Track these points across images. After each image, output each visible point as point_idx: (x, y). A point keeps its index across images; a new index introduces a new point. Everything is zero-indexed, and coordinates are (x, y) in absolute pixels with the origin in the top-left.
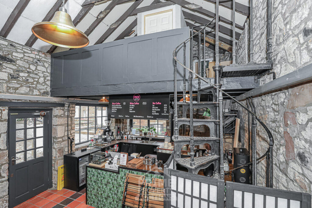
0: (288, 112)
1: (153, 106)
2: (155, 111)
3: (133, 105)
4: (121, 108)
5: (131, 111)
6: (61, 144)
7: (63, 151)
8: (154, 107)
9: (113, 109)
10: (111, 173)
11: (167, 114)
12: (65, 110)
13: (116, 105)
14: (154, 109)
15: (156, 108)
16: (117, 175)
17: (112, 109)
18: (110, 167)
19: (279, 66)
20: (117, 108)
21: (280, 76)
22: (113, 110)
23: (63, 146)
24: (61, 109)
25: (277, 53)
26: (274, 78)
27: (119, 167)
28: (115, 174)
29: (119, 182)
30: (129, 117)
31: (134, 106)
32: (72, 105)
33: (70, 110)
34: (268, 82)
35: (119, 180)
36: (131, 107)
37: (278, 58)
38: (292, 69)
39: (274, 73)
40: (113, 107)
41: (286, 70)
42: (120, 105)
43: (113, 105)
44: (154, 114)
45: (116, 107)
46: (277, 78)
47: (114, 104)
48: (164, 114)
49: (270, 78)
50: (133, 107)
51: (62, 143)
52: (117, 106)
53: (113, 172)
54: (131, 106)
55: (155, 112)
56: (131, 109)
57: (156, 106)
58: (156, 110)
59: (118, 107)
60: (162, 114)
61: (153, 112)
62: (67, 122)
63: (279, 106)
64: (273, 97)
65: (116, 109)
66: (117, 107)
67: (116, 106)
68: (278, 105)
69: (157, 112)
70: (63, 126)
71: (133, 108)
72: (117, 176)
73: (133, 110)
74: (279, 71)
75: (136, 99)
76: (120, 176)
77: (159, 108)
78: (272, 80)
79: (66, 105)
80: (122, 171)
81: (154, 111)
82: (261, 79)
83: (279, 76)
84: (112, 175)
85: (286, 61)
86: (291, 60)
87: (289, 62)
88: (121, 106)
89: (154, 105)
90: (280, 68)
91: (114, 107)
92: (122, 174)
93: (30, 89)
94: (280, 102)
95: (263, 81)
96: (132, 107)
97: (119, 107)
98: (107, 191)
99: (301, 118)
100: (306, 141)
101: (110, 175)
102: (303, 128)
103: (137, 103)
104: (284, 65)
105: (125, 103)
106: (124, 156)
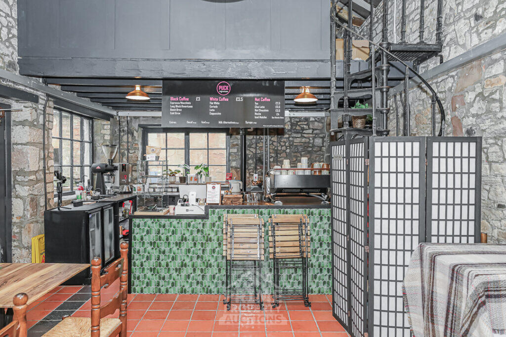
0: (456, 96)
1: (256, 104)
2: (260, 112)
3: (217, 102)
4: (192, 107)
5: (212, 112)
6: (33, 187)
7: (36, 205)
8: (257, 106)
9: (173, 110)
10: (190, 220)
11: (281, 118)
12: (39, 111)
13: (179, 101)
14: (257, 109)
15: (262, 107)
16: (203, 221)
17: (171, 110)
18: (187, 210)
19: (447, 48)
20: (183, 107)
21: (449, 59)
22: (172, 112)
23: (36, 193)
25: (446, 34)
26: (441, 62)
27: (207, 208)
28: (200, 221)
29: (208, 233)
30: (209, 123)
31: (219, 103)
33: (47, 112)
34: (432, 68)
35: (207, 230)
36: (212, 105)
37: (446, 39)
38: (461, 51)
39: (441, 57)
40: (172, 105)
41: (455, 52)
42: (188, 101)
43: (173, 101)
44: (257, 118)
45: (178, 105)
46: (444, 61)
47: (174, 99)
48: (276, 118)
49: (436, 63)
50: (217, 105)
51: (36, 186)
52: (182, 103)
53: (196, 217)
54: (212, 103)
55: (260, 114)
56: (213, 108)
57: (260, 103)
58: (262, 111)
59: (184, 105)
60: (273, 118)
61: (256, 114)
63: (446, 94)
64: (438, 84)
65: (179, 108)
66: (181, 105)
67: (179, 103)
68: (445, 92)
69: (263, 114)
70: (36, 146)
71: (217, 107)
72: (203, 224)
73: (216, 110)
74: (448, 54)
75: (221, 92)
76: (208, 222)
77: (266, 108)
78: (439, 64)
79: (40, 101)
80: (214, 213)
81: (257, 112)
82: (422, 65)
83: (447, 59)
84: (192, 224)
85: (457, 43)
86: (461, 43)
87: (459, 45)
88: (190, 103)
89: (257, 102)
90: (448, 51)
91: (174, 105)
92: (213, 218)
94: (447, 87)
95: (424, 67)
96: (215, 105)
97: (186, 105)
98: (181, 254)
99: (470, 97)
100: (473, 116)
101: (189, 225)
102: (471, 105)
103: (224, 99)
104: (453, 47)
105: (198, 99)
106: (214, 188)
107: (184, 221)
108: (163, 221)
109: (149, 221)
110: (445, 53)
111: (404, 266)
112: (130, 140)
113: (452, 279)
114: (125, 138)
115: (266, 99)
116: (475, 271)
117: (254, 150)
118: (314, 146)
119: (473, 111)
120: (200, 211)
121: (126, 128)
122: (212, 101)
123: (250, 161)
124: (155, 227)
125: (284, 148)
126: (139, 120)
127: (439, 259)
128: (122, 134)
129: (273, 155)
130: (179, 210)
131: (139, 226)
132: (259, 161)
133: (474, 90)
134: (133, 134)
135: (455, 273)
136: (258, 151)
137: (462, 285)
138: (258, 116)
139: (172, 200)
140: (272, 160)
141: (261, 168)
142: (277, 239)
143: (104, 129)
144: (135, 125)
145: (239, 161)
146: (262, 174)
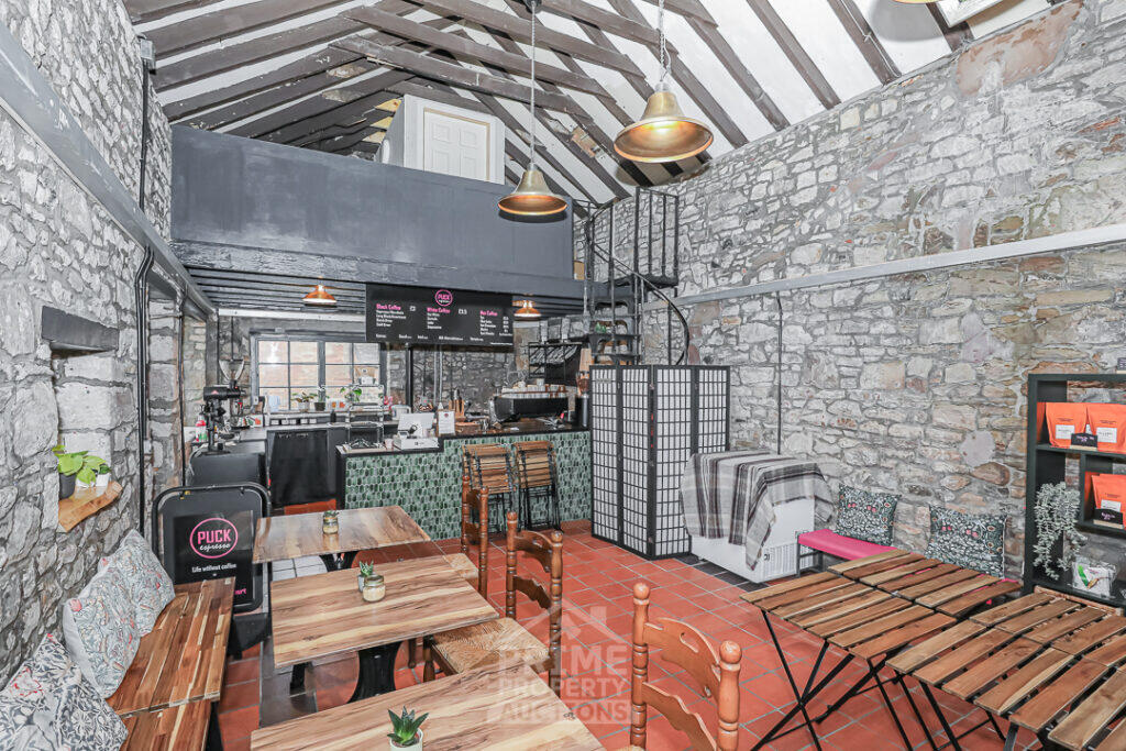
3: (435, 313)
4: (405, 317)
5: (430, 325)
6: (174, 424)
8: (483, 320)
10: (421, 455)
11: (509, 335)
14: (483, 324)
15: (488, 322)
16: (436, 455)
17: (378, 320)
18: (416, 444)
19: (683, 284)
20: (393, 317)
22: (379, 322)
23: (175, 433)
25: (681, 271)
26: (676, 294)
27: (440, 440)
28: (432, 455)
29: (442, 468)
30: (426, 338)
35: (441, 465)
39: (676, 289)
41: (692, 289)
42: (400, 311)
43: (381, 310)
44: (484, 333)
46: (679, 294)
47: (383, 308)
48: (504, 334)
49: (670, 293)
50: (437, 317)
53: (427, 451)
54: (430, 315)
55: (487, 330)
56: (430, 321)
57: (486, 318)
58: (489, 326)
59: (395, 315)
60: (501, 334)
65: (388, 319)
66: (391, 314)
67: (387, 312)
69: (490, 330)
71: (436, 319)
72: (437, 459)
73: (436, 323)
74: (683, 289)
75: (441, 301)
76: (443, 456)
77: (492, 324)
78: (673, 295)
80: (449, 445)
81: (483, 328)
83: (682, 293)
84: (423, 459)
85: (692, 281)
86: (697, 282)
87: (695, 283)
88: (402, 313)
89: (482, 316)
90: (684, 286)
92: (449, 450)
96: (434, 317)
97: (399, 315)
98: (410, 497)
99: (708, 330)
100: (711, 346)
101: (420, 460)
102: (709, 336)
103: (444, 310)
104: (689, 284)
105: (413, 308)
106: (446, 415)
107: (414, 457)
108: (387, 459)
109: (369, 460)
110: (680, 287)
111: (680, 475)
112: (236, 349)
113: (737, 475)
114: (227, 348)
115: (492, 313)
116: (757, 466)
117: (422, 367)
118: (495, 363)
119: (711, 342)
120: (433, 443)
121: (229, 334)
122: (431, 312)
123: (417, 381)
124: (377, 467)
125: (459, 364)
126: (252, 323)
127: (721, 463)
128: (222, 342)
129: (446, 373)
130: (407, 444)
131: (355, 467)
132: (429, 380)
133: (712, 324)
134: (240, 343)
135: (740, 471)
136: (428, 368)
137: (746, 478)
138: (484, 331)
139: (391, 430)
140: (445, 379)
141: (432, 389)
142: (528, 467)
143: (194, 334)
144: (244, 329)
145: (404, 382)
146: (432, 396)
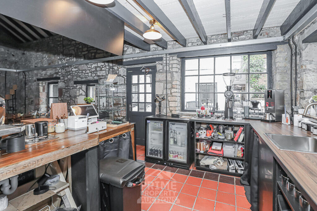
12: (164, 64)
24: (160, 64)
32: (172, 57)
33: (170, 63)
62: (165, 79)
70: (161, 82)
79: (164, 59)
93: (133, 49)
